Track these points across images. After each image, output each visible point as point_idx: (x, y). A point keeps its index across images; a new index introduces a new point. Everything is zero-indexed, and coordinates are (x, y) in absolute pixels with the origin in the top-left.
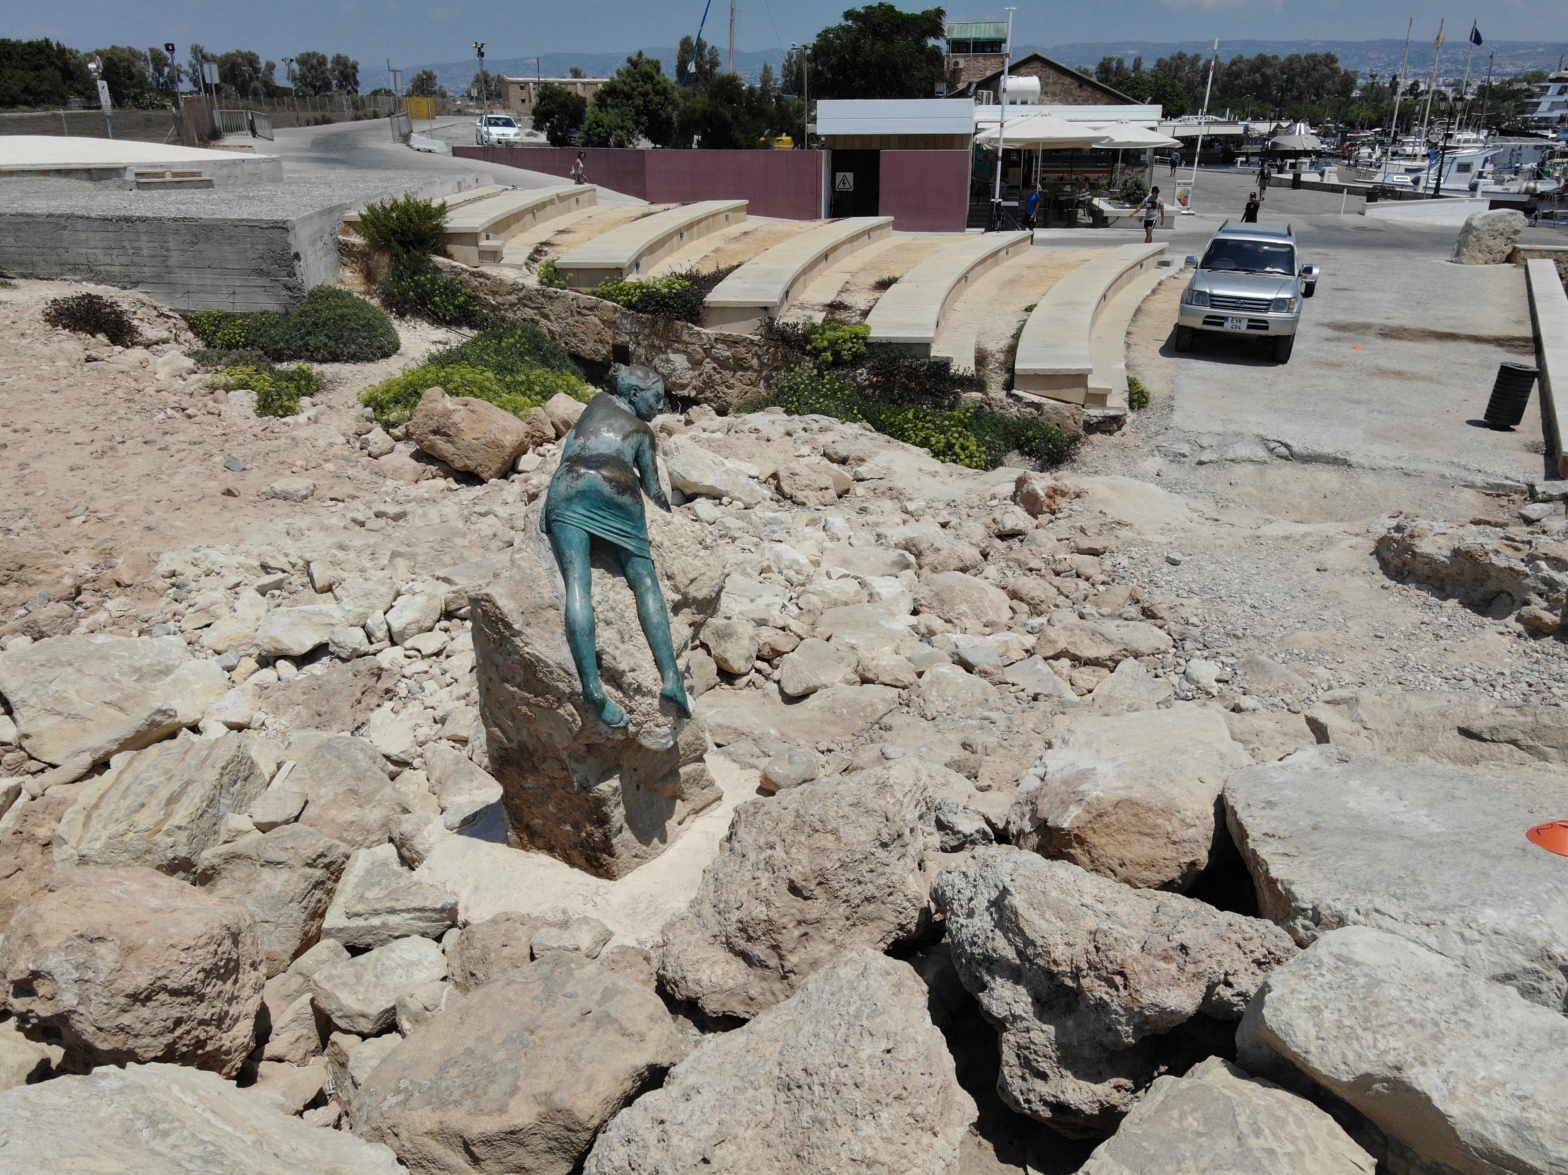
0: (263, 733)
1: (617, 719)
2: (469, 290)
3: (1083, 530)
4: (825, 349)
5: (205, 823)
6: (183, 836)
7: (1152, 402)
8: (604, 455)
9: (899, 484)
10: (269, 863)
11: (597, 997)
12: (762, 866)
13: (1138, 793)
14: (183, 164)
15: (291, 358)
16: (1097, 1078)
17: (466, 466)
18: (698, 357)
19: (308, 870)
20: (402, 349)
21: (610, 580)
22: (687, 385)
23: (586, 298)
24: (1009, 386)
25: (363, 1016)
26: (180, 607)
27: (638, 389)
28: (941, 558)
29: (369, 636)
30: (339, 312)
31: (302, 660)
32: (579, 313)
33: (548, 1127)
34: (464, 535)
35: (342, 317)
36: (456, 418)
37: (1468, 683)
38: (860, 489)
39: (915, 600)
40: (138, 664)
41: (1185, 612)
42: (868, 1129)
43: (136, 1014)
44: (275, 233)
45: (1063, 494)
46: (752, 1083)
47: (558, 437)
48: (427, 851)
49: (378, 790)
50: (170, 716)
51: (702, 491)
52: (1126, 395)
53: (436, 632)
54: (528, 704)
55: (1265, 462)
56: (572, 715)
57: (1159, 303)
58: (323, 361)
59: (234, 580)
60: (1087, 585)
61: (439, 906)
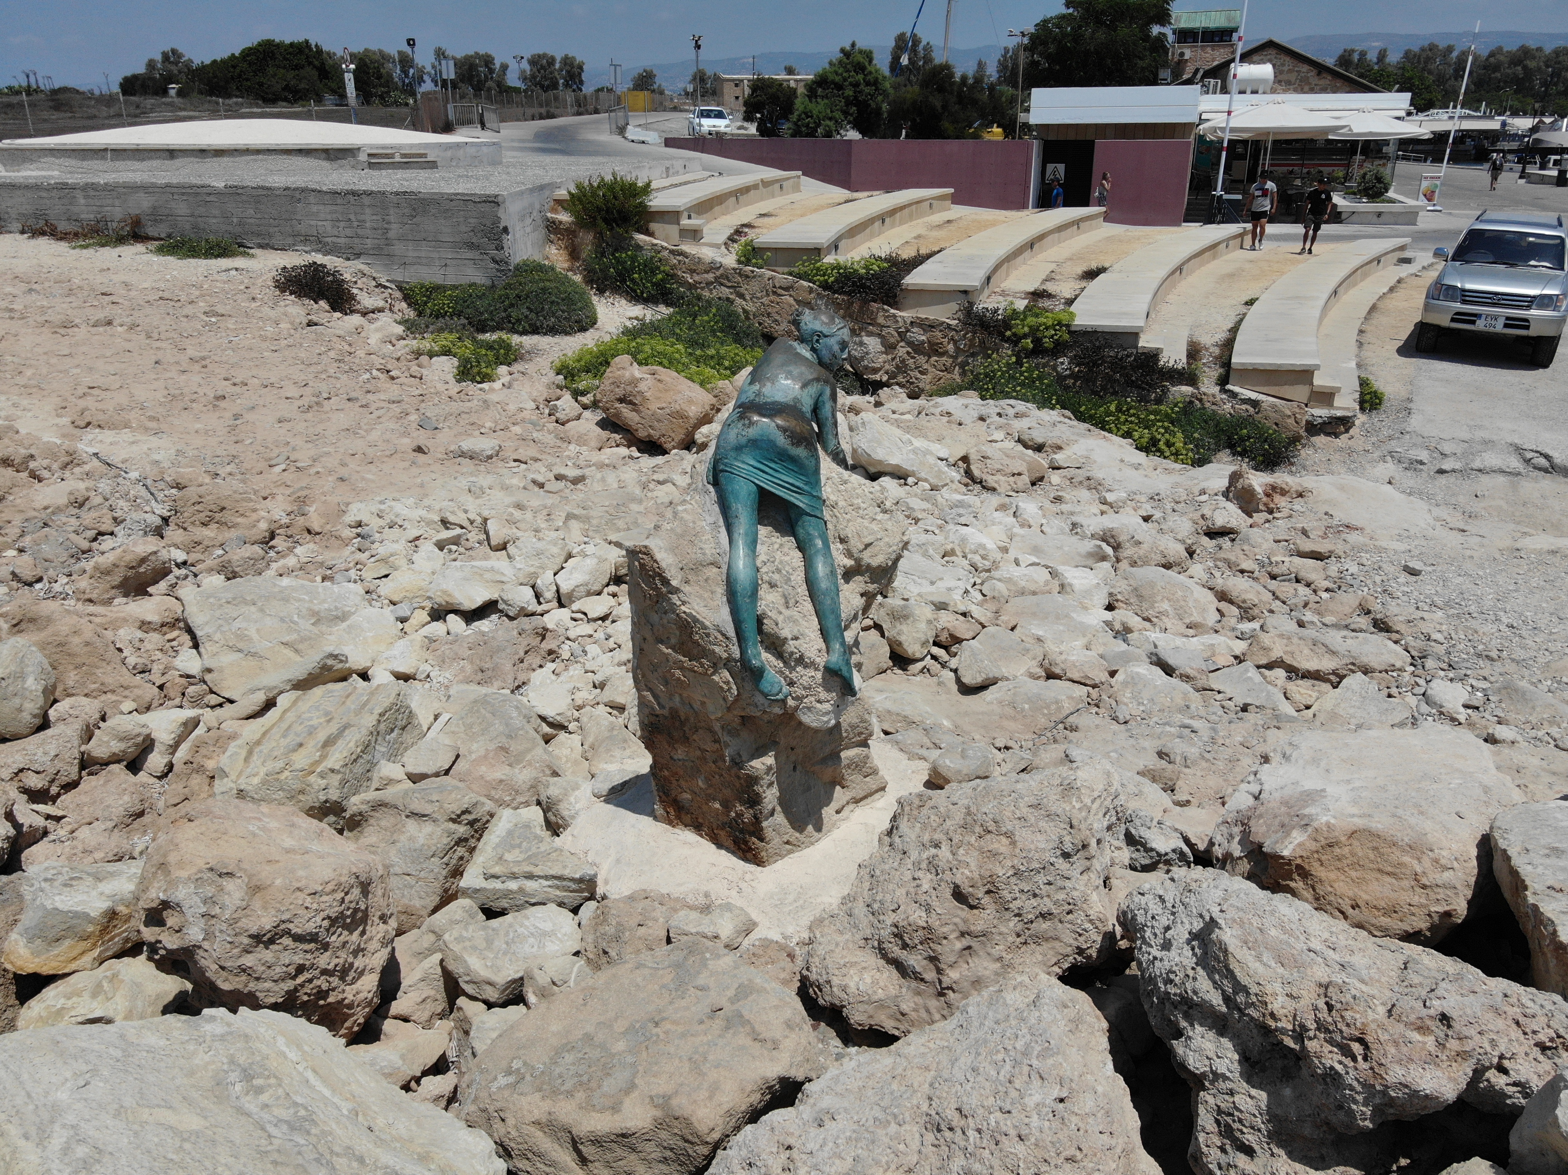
0: (427, 685)
1: (775, 691)
2: (667, 268)
3: (1304, 532)
4: (1025, 336)
5: (358, 769)
6: (335, 780)
7: (1386, 404)
8: (780, 403)
9: (1098, 474)
10: (414, 815)
11: (731, 993)
12: (924, 865)
13: (1380, 823)
14: (412, 146)
15: (493, 330)
16: (1318, 1163)
17: (649, 436)
18: (892, 340)
19: (452, 826)
20: (599, 323)
21: (778, 540)
22: (880, 369)
23: (782, 277)
24: (1223, 381)
25: (490, 983)
26: (363, 557)
27: (821, 335)
28: (1141, 552)
29: (538, 596)
30: (541, 285)
31: (472, 616)
32: (775, 293)
34: (640, 502)
35: (544, 290)
36: (642, 387)
38: (1055, 478)
39: (1111, 594)
40: (316, 608)
41: (1426, 628)
43: (259, 956)
44: (486, 208)
45: (1283, 493)
46: (895, 1116)
48: (573, 817)
49: (529, 750)
50: (341, 661)
51: (887, 469)
52: (1357, 396)
53: (604, 596)
54: (682, 668)
55: (1519, 474)
56: (728, 683)
57: (1397, 301)
58: (524, 333)
59: (415, 533)
60: (1308, 591)
61: (577, 876)
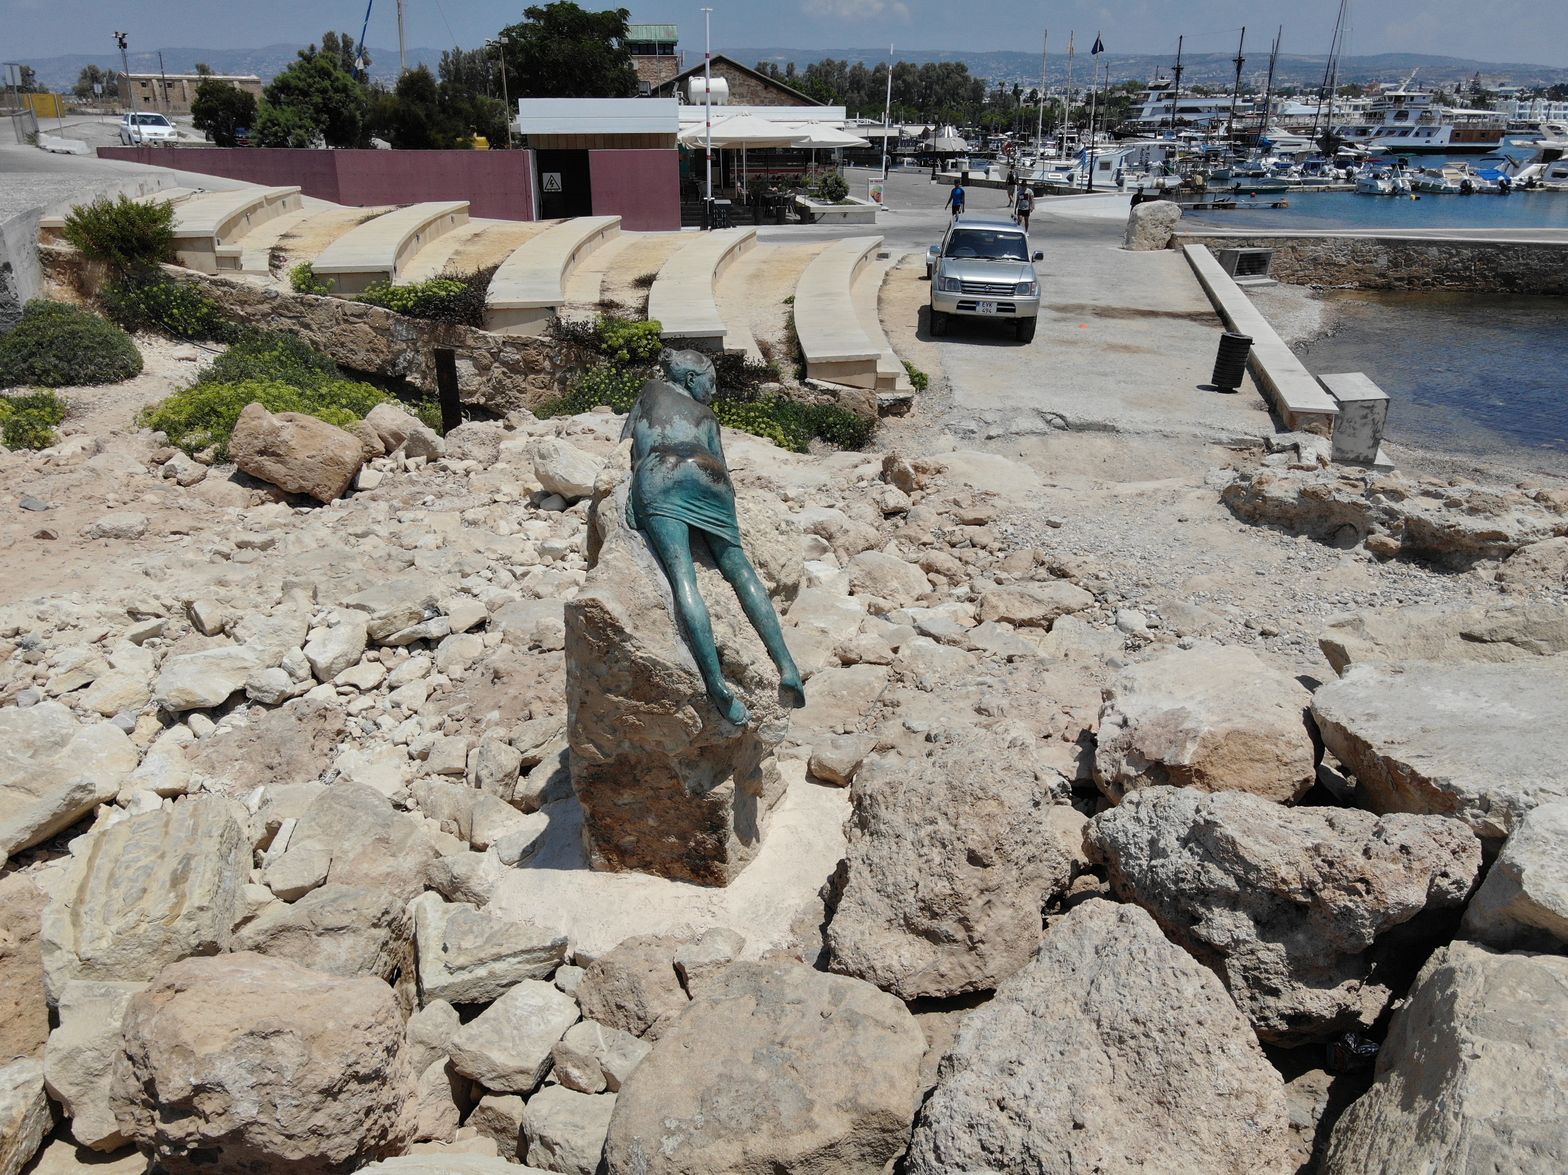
0: (212, 797)
1: (742, 714)
2: (211, 301)
4: (621, 347)
5: (220, 900)
8: (687, 444)
9: (764, 474)
10: (329, 930)
11: (827, 997)
12: (926, 842)
13: (1240, 724)
16: (1330, 984)
17: (301, 487)
18: (485, 362)
19: (374, 931)
20: (146, 367)
22: (475, 392)
23: (352, 305)
24: (801, 376)
25: (522, 1072)
26: (41, 668)
27: (694, 374)
28: (851, 539)
29: (291, 675)
30: (66, 329)
31: (216, 712)
32: (346, 321)
33: (862, 1133)
34: (353, 559)
35: (73, 334)
36: (285, 435)
37: (1352, 605)
39: (851, 581)
40: (29, 737)
41: (1091, 569)
42: (1223, 1064)
43: (328, 1111)
45: (924, 471)
46: (1081, 1043)
47: (388, 452)
48: (488, 891)
49: (408, 836)
50: (91, 792)
52: (908, 379)
53: (364, 664)
54: (636, 712)
55: (1045, 434)
57: (893, 292)
58: (56, 385)
59: (99, 632)
60: (986, 553)
61: (548, 944)
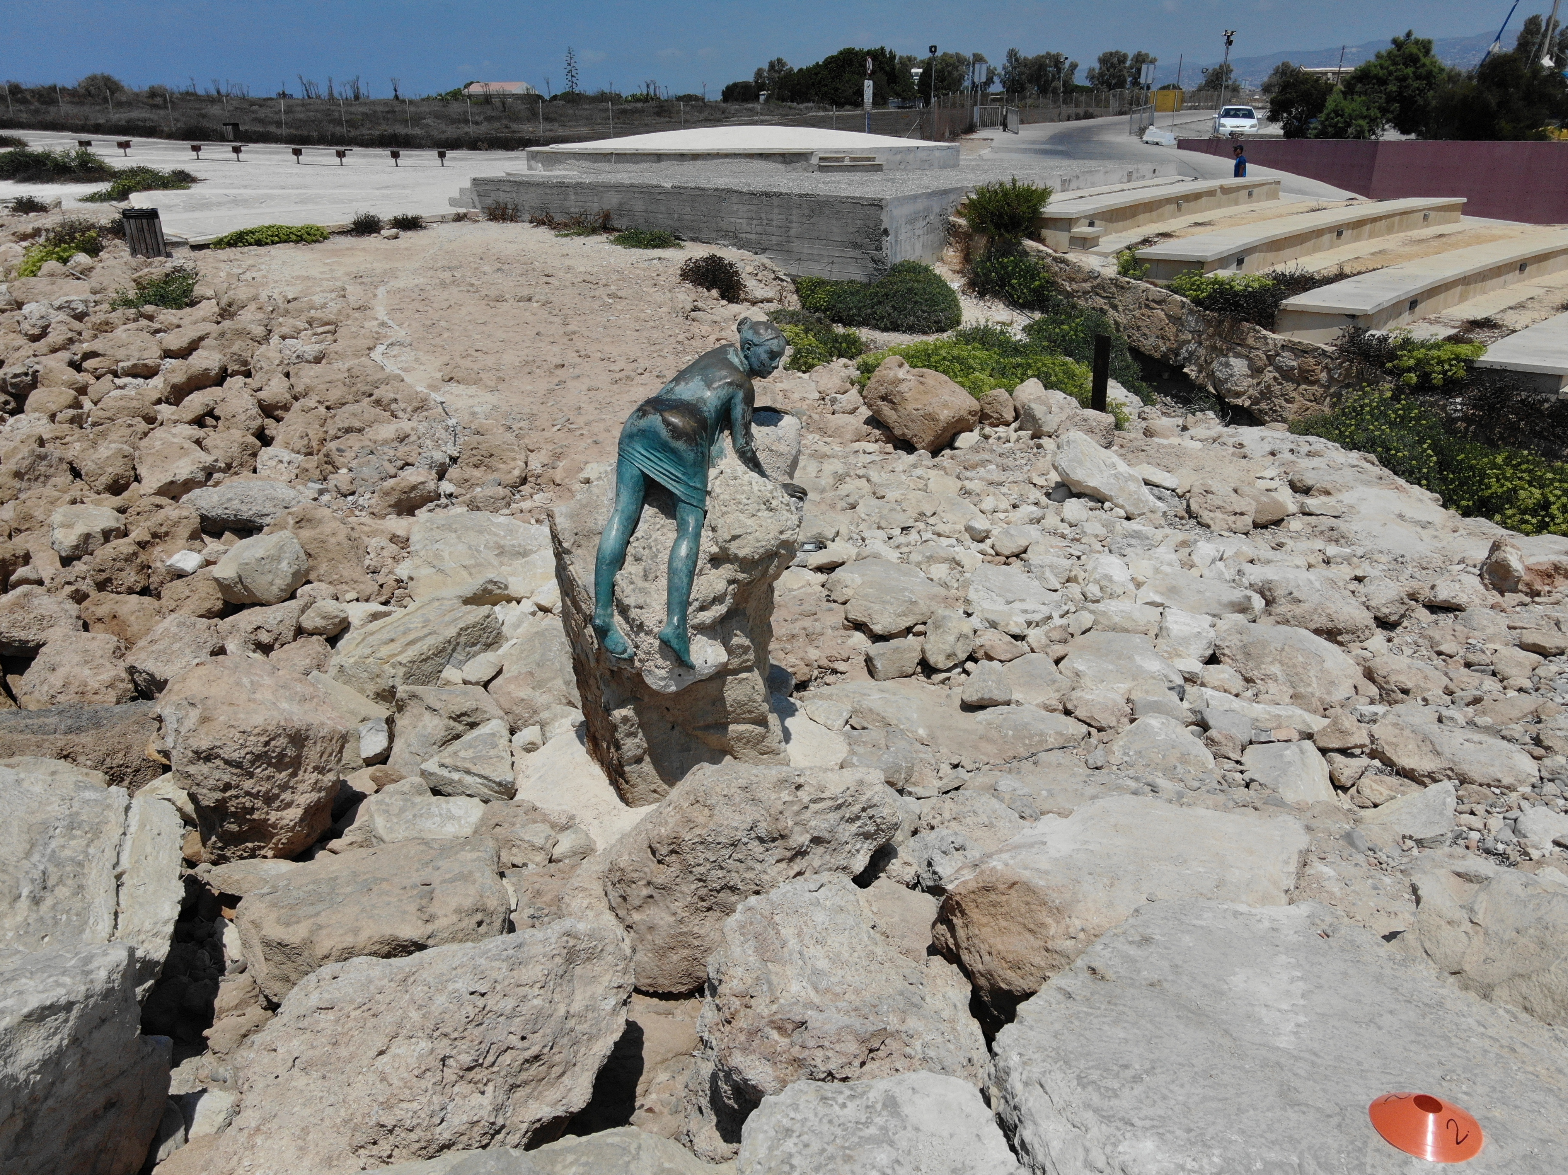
1: (620, 649)
2: (1048, 275)
4: (1409, 370)
5: (428, 667)
6: (400, 671)
8: (682, 401)
14: (863, 150)
17: (904, 433)
18: (1260, 364)
20: (959, 324)
21: (662, 520)
22: (1243, 393)
23: (1157, 291)
27: (752, 344)
28: (1298, 611)
32: (1147, 306)
38: (1296, 524)
39: (1217, 647)
44: (872, 211)
50: (500, 588)
51: (1088, 491)
58: (886, 329)
60: (1499, 686)
61: (498, 780)
